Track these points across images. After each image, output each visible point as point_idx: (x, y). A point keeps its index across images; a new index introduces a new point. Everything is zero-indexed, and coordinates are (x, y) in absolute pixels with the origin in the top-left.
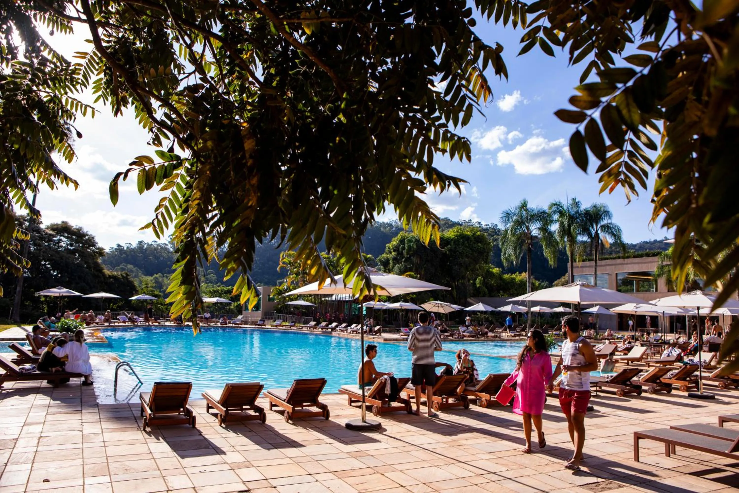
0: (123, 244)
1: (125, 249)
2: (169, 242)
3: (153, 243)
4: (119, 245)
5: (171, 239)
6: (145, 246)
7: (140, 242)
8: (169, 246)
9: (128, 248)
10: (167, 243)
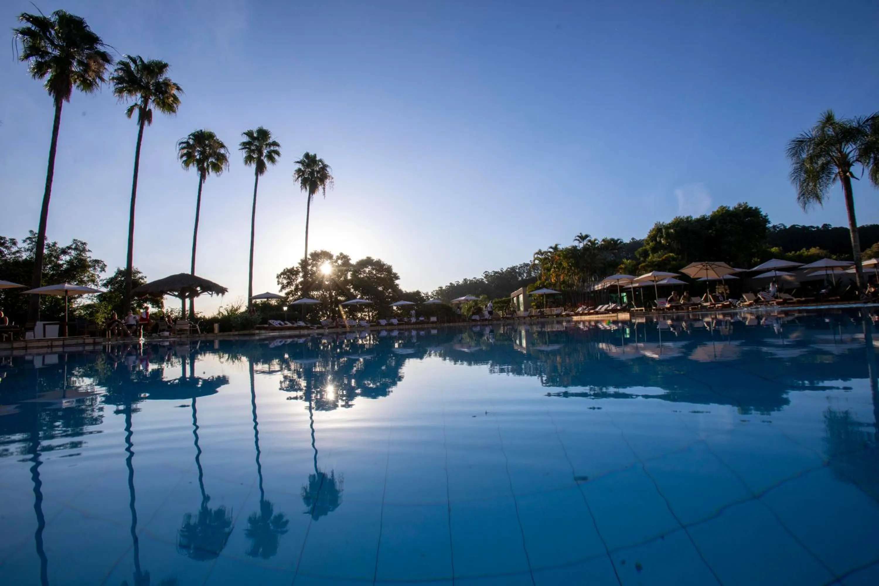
0: (454, 283)
1: (456, 285)
2: (485, 277)
3: (474, 280)
4: (451, 284)
5: (486, 275)
6: (468, 282)
7: (465, 280)
8: (485, 280)
9: (457, 285)
10: (483, 278)
